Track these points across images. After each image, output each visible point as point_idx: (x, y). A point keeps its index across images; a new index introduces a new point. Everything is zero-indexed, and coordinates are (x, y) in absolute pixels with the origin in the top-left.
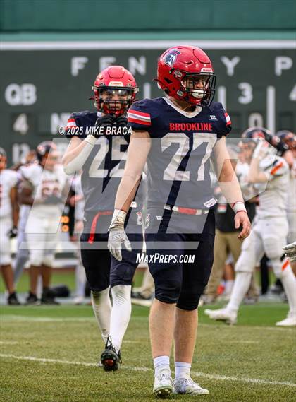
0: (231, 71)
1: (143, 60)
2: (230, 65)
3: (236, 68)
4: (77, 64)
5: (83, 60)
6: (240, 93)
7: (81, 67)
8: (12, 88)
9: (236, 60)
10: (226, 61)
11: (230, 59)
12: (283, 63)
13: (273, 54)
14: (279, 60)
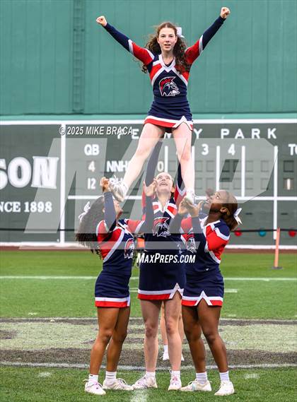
0: (198, 137)
2: (198, 134)
3: (200, 135)
6: (202, 149)
8: (87, 146)
9: (201, 130)
10: (196, 131)
11: (198, 130)
12: (225, 132)
14: (223, 130)
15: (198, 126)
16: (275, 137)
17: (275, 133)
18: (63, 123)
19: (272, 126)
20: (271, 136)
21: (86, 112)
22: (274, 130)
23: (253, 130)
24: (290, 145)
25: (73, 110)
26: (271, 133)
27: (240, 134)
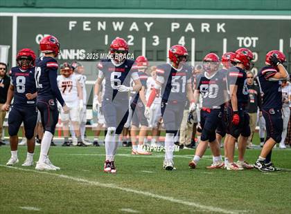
0: (148, 30)
1: (104, 23)
2: (149, 26)
3: (151, 28)
4: (72, 24)
5: (75, 22)
6: (153, 40)
7: (74, 26)
8: (39, 36)
9: (151, 24)
10: (146, 24)
11: (149, 24)
12: (175, 26)
14: (173, 24)
15: (149, 20)
16: (224, 31)
17: (224, 27)
18: (15, 15)
19: (221, 21)
20: (221, 30)
21: (37, 6)
22: (223, 24)
23: (203, 24)
24: (238, 38)
25: (25, 4)
26: (220, 27)
27: (190, 27)
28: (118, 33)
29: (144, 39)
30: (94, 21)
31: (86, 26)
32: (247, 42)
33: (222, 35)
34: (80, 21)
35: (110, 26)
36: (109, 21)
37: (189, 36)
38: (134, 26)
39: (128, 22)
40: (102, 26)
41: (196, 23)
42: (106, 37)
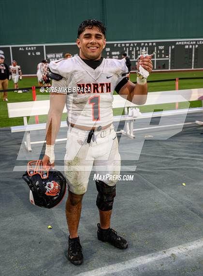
2: (136, 45)
4: (115, 45)
13: (141, 43)
15: (136, 43)
19: (154, 42)
23: (150, 43)
24: (159, 47)
26: (154, 44)
27: (146, 44)
28: (128, 47)
29: (134, 49)
30: (121, 44)
31: (119, 45)
32: (161, 47)
33: (155, 46)
34: (117, 44)
35: (125, 45)
36: (125, 44)
37: (146, 47)
38: (132, 45)
39: (130, 44)
40: (123, 45)
41: (148, 43)
42: (125, 49)
